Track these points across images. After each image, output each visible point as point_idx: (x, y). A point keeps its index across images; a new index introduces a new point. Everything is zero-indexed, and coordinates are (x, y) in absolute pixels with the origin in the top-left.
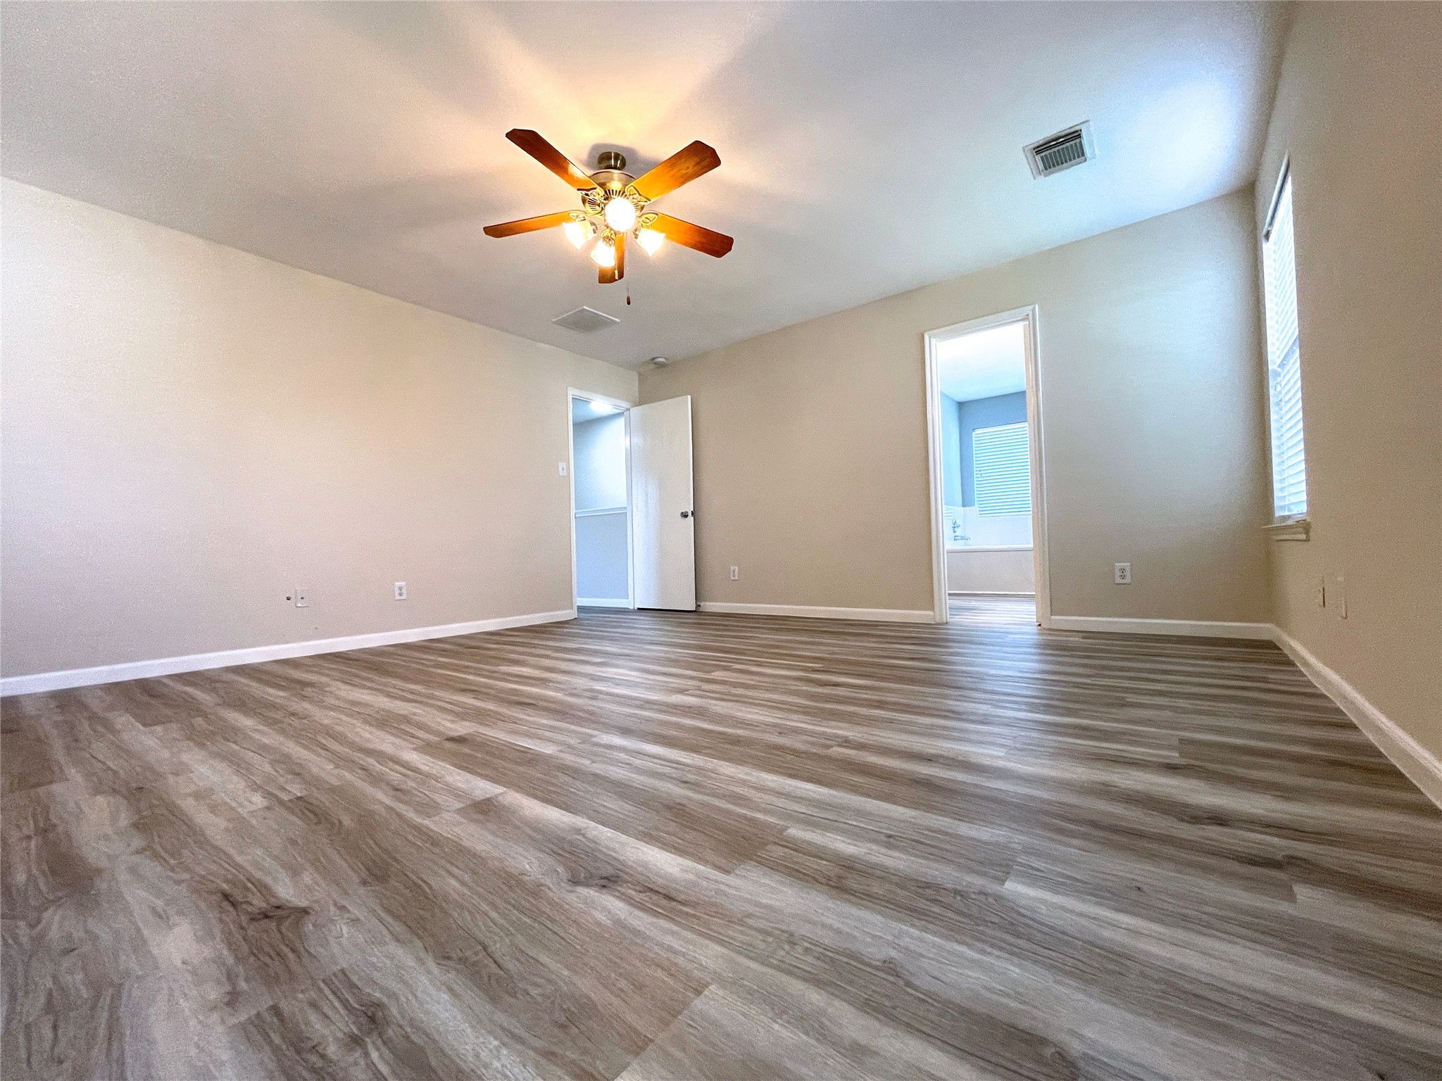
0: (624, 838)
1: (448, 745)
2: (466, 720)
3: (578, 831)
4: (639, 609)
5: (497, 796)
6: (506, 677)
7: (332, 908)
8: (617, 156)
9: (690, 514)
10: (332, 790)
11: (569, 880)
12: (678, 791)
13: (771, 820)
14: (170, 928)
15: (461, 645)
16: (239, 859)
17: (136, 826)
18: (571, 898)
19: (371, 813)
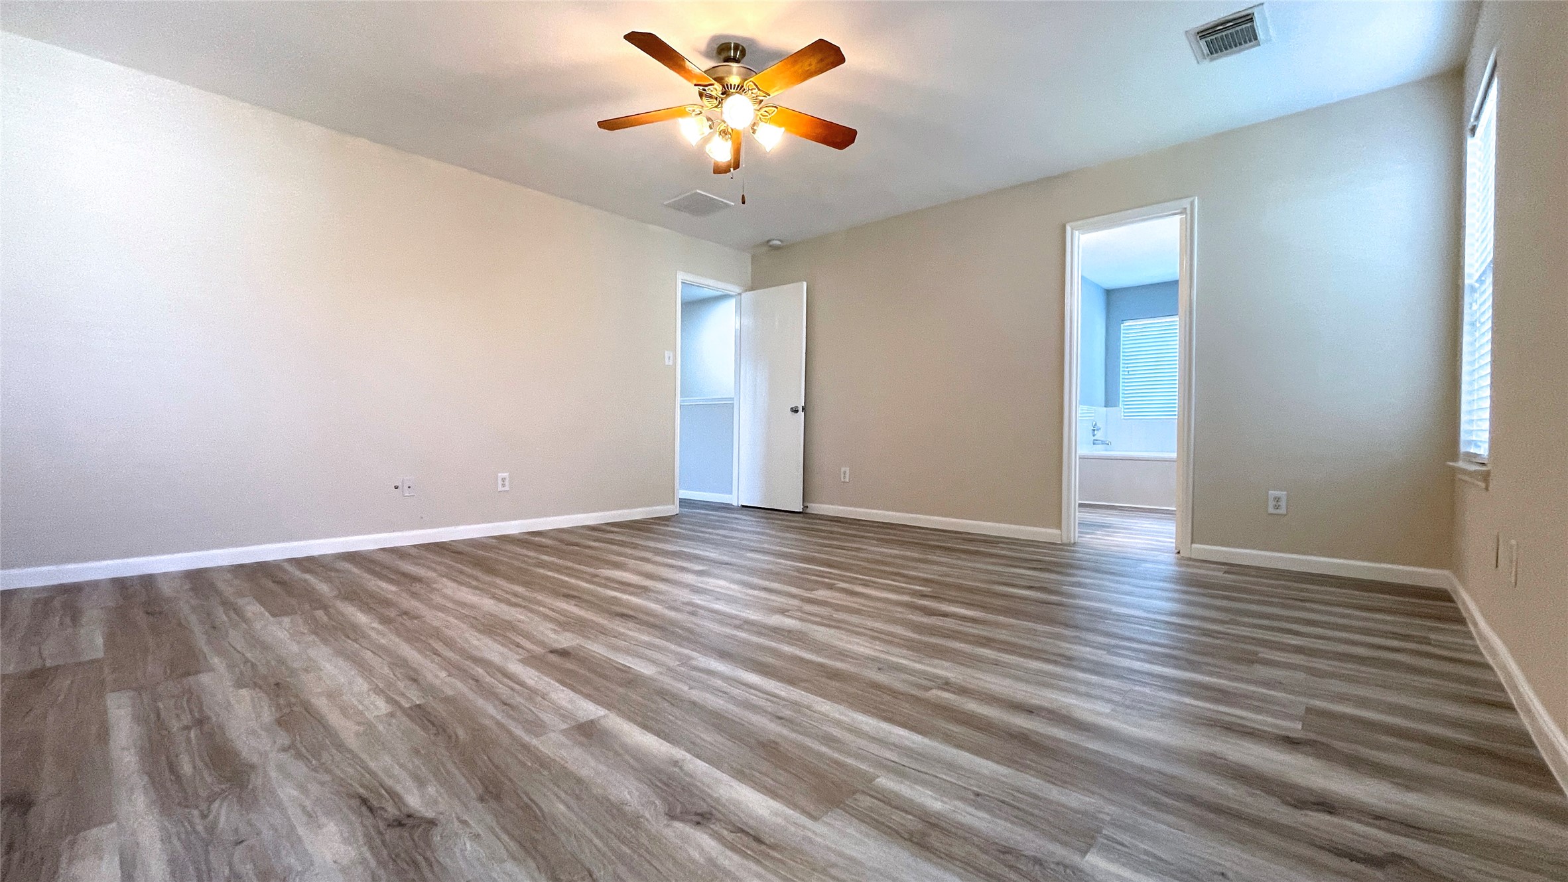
0: (718, 774)
1: (553, 658)
2: (568, 631)
3: (676, 763)
4: (743, 506)
5: (599, 718)
6: (609, 582)
7: (456, 823)
8: (737, 47)
9: (801, 409)
10: (447, 700)
11: (666, 814)
12: (774, 728)
13: (863, 767)
14: (319, 827)
15: (561, 541)
16: (372, 765)
17: (279, 722)
18: (668, 832)
19: (484, 728)
